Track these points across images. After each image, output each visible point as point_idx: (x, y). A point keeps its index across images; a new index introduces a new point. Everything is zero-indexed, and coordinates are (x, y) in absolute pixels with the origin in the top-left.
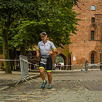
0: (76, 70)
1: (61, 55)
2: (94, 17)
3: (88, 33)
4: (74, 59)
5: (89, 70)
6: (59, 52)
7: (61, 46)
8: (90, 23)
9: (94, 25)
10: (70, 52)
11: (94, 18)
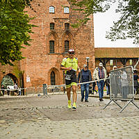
0: (31, 95)
1: (10, 75)
2: (53, 21)
3: (45, 45)
4: (28, 80)
5: (48, 94)
6: (7, 72)
7: (9, 63)
8: (49, 31)
9: (54, 33)
10: (22, 70)
11: (54, 24)
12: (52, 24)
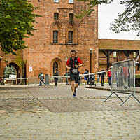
0: (33, 85)
1: (13, 64)
2: (58, 11)
3: (49, 35)
4: (30, 69)
5: (50, 84)
6: (10, 61)
7: (12, 52)
8: (53, 20)
9: (57, 23)
10: (24, 60)
12: (56, 14)
